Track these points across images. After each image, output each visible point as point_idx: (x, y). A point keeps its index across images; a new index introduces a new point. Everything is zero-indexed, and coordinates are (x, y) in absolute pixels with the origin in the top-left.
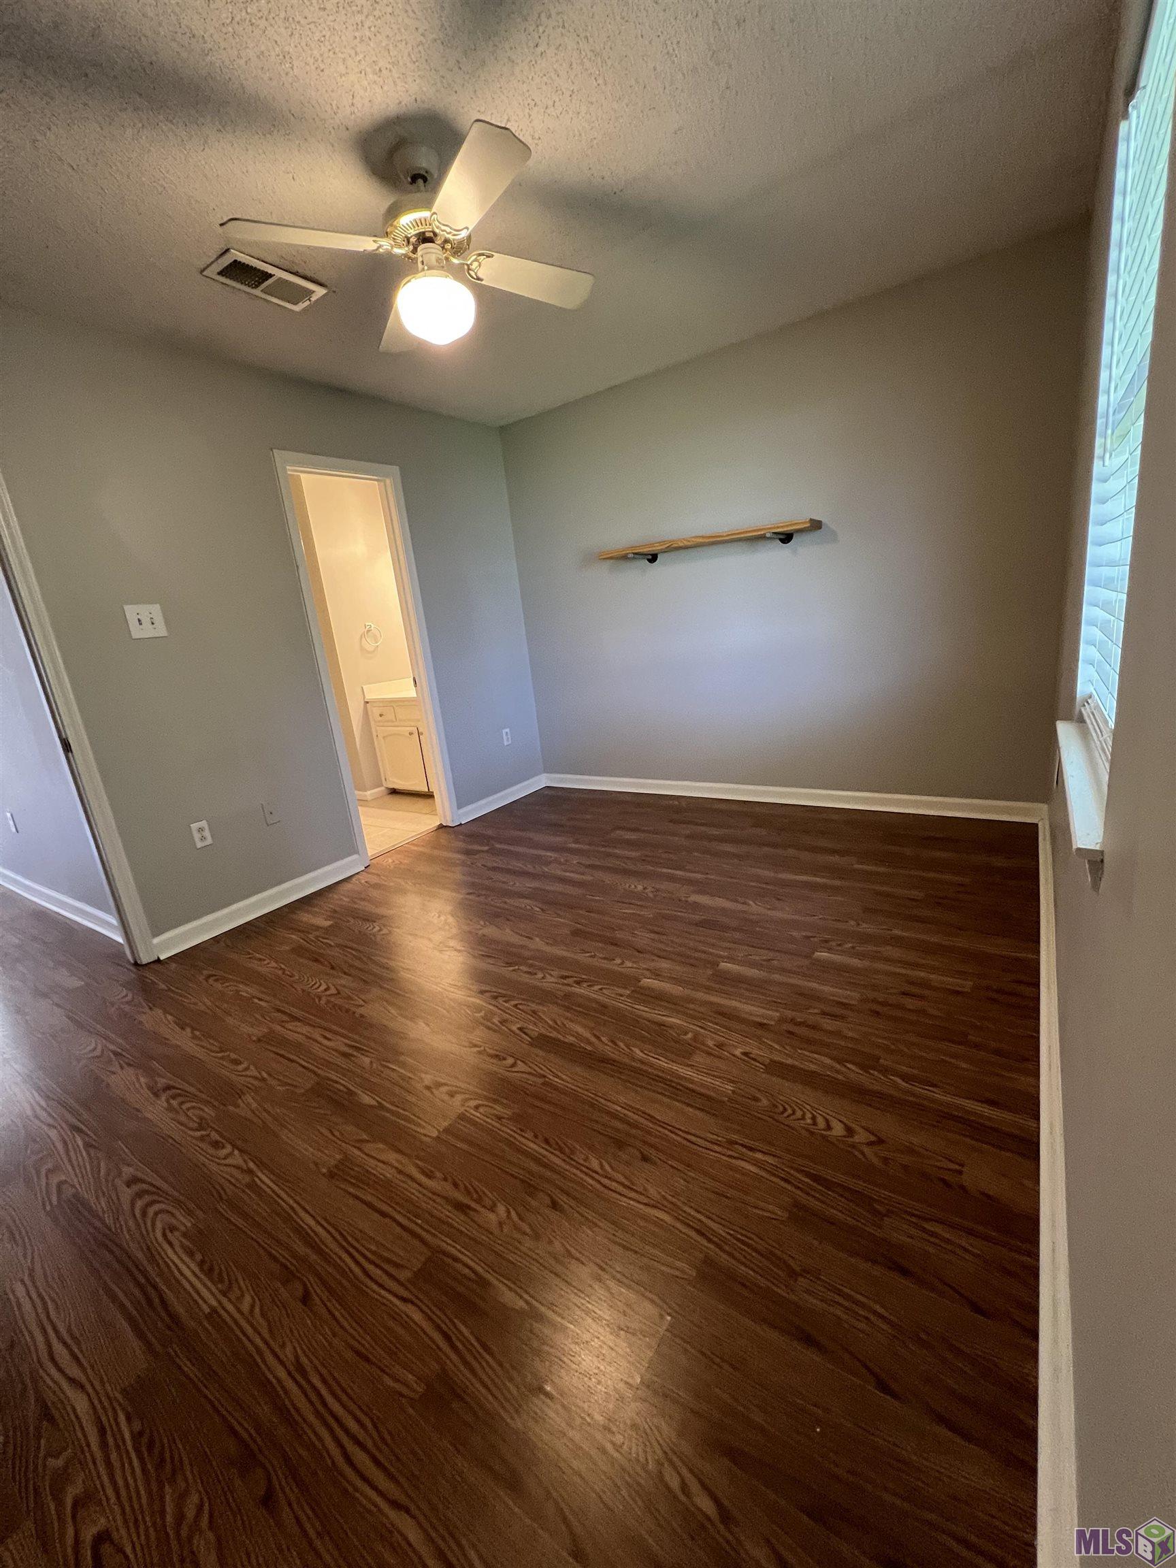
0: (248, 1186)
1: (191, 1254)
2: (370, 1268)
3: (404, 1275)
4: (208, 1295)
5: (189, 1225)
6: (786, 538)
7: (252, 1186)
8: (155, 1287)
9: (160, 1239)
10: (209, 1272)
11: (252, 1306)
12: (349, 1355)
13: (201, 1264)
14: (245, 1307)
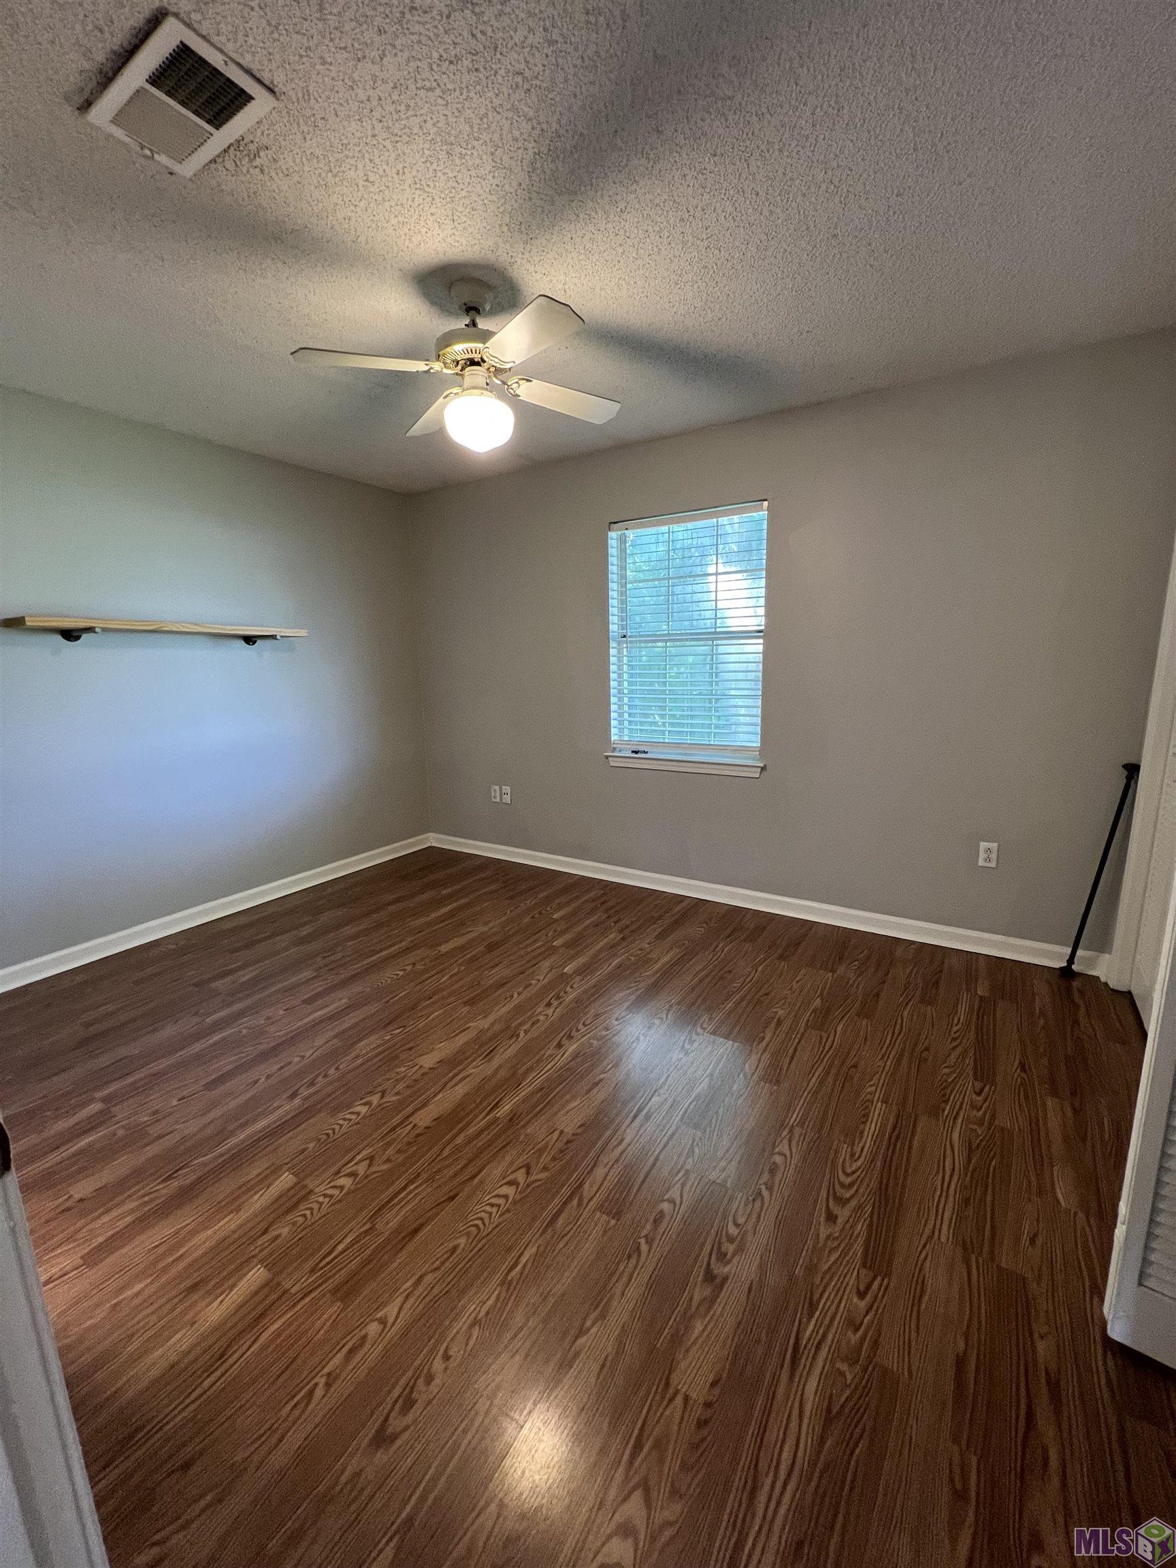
0: (802, 1127)
1: (862, 1132)
2: (827, 1048)
3: (825, 1035)
4: (878, 1109)
5: (845, 1146)
6: (249, 640)
7: (802, 1123)
8: (890, 1137)
9: (862, 1158)
10: (866, 1116)
11: (871, 1086)
12: (868, 1042)
13: (864, 1123)
14: (873, 1089)
